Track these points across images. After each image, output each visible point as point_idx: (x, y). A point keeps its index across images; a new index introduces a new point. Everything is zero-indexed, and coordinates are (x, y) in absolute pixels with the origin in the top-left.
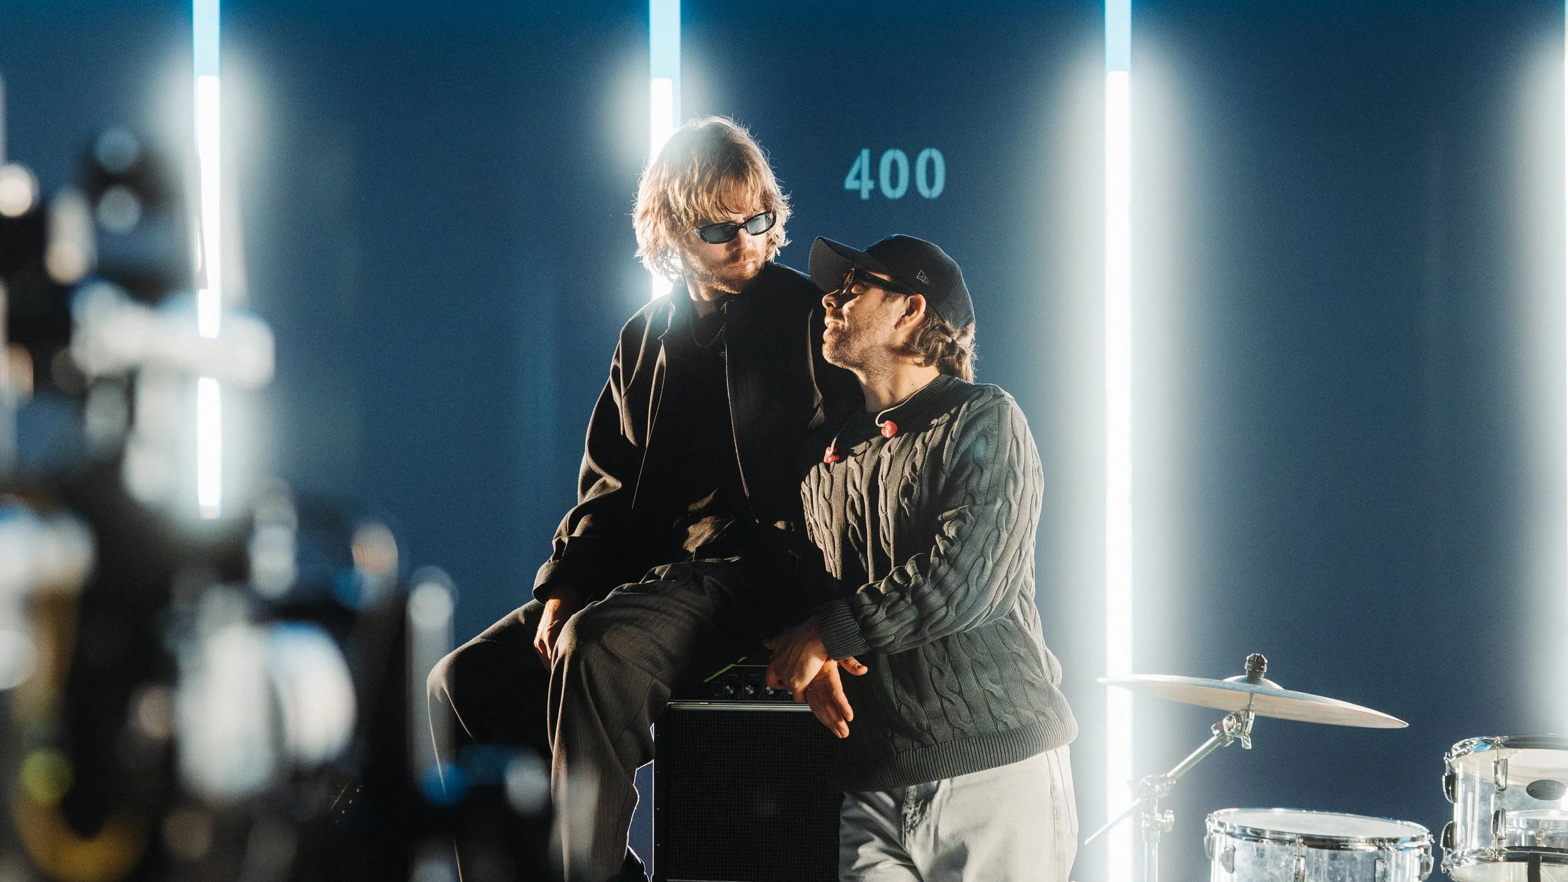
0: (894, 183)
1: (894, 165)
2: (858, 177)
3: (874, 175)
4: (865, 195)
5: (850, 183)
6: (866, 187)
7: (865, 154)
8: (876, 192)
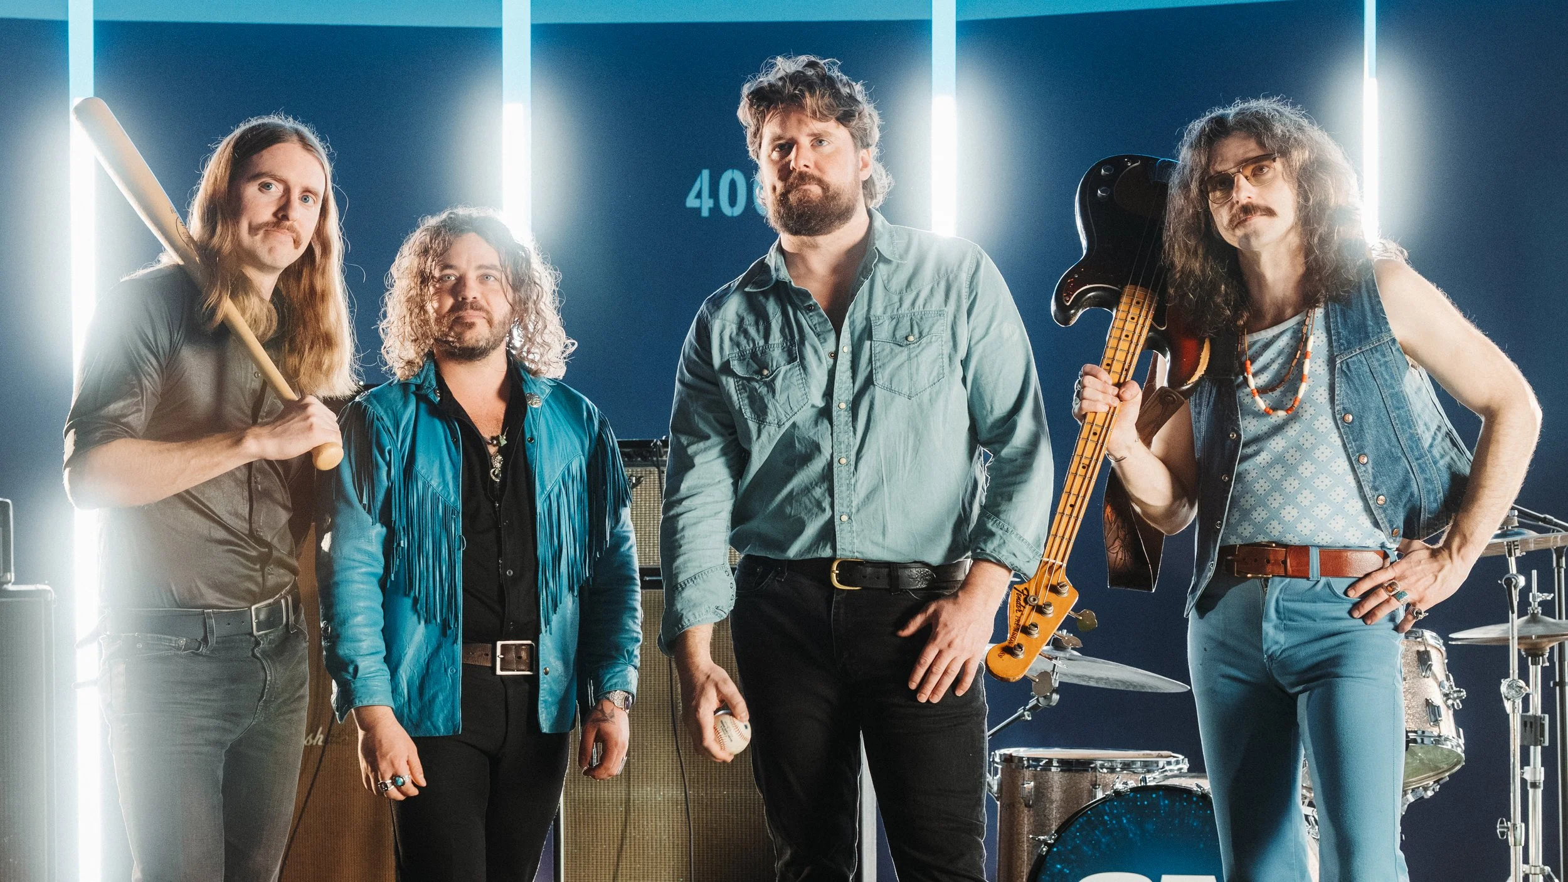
0: (733, 202)
1: (733, 185)
2: (699, 195)
3: (714, 193)
4: (705, 213)
5: (691, 202)
6: (707, 204)
7: (706, 173)
8: (716, 209)
